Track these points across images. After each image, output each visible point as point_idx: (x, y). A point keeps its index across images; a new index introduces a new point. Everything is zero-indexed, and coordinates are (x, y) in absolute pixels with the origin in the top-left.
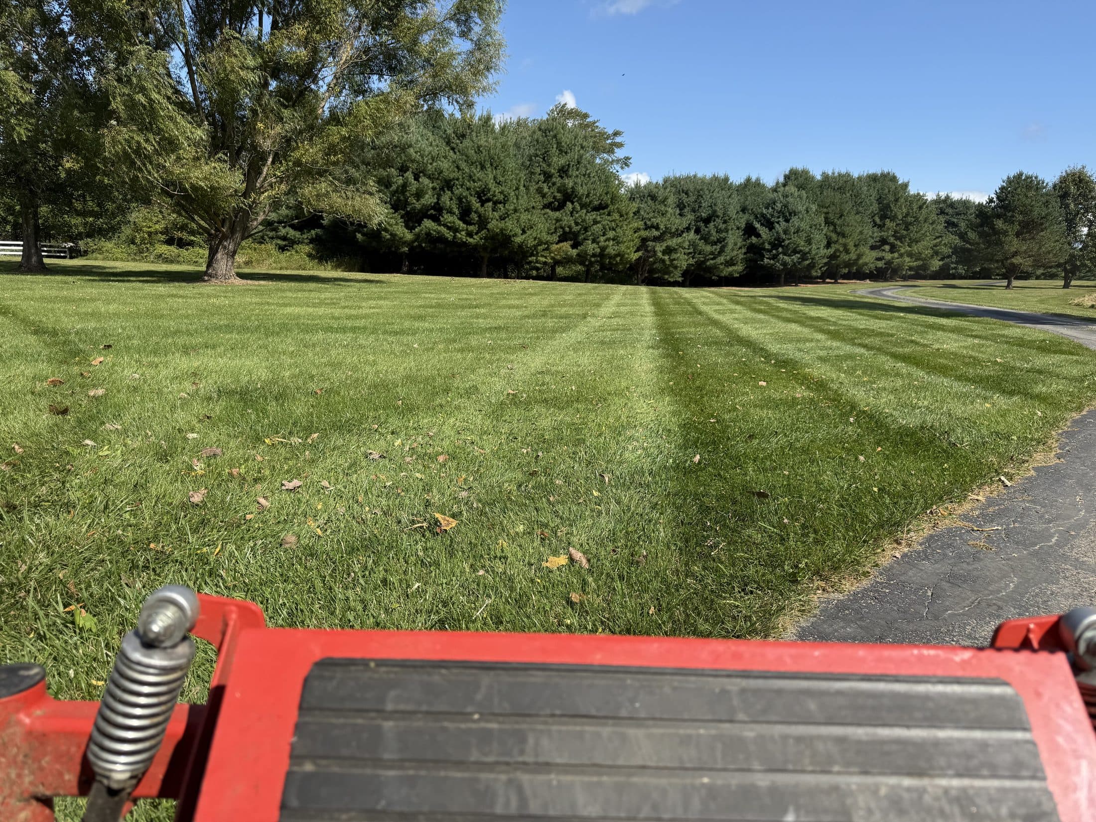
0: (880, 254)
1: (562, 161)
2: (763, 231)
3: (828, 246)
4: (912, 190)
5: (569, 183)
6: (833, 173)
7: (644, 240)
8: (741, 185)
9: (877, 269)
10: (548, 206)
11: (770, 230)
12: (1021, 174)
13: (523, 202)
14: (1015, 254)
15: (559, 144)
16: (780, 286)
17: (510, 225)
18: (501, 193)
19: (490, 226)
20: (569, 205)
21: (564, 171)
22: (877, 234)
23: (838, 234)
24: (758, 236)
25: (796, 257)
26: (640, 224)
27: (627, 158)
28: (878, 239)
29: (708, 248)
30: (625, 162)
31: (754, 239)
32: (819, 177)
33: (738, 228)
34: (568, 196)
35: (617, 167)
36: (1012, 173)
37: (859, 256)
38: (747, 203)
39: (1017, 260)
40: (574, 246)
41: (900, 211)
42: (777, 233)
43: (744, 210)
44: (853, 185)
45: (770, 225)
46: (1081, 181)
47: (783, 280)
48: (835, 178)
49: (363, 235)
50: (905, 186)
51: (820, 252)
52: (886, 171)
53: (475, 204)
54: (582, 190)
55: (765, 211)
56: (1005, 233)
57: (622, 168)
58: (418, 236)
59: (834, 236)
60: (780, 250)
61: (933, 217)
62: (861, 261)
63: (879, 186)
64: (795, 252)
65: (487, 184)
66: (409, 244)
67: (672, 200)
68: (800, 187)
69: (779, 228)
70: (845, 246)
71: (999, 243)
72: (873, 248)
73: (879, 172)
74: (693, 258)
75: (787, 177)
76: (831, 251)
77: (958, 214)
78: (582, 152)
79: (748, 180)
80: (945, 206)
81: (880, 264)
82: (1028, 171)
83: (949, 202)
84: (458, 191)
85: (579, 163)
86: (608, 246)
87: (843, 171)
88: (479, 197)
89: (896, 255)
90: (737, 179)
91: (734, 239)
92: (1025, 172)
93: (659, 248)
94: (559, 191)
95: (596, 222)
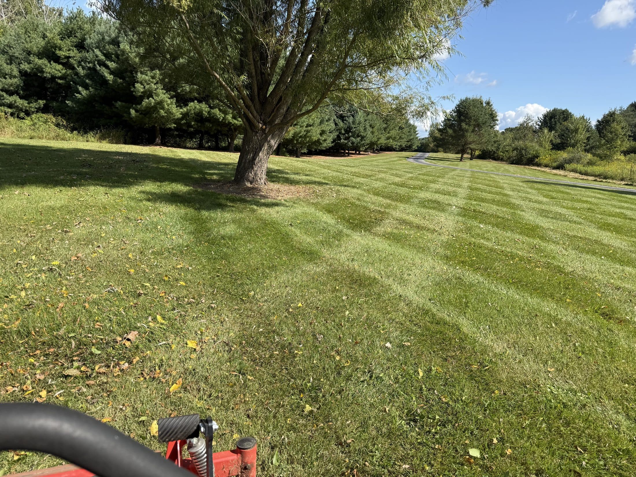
25: (359, 139)
49: (137, 111)
56: (467, 131)
58: (185, 115)
60: (350, 134)
66: (177, 121)
71: (463, 136)
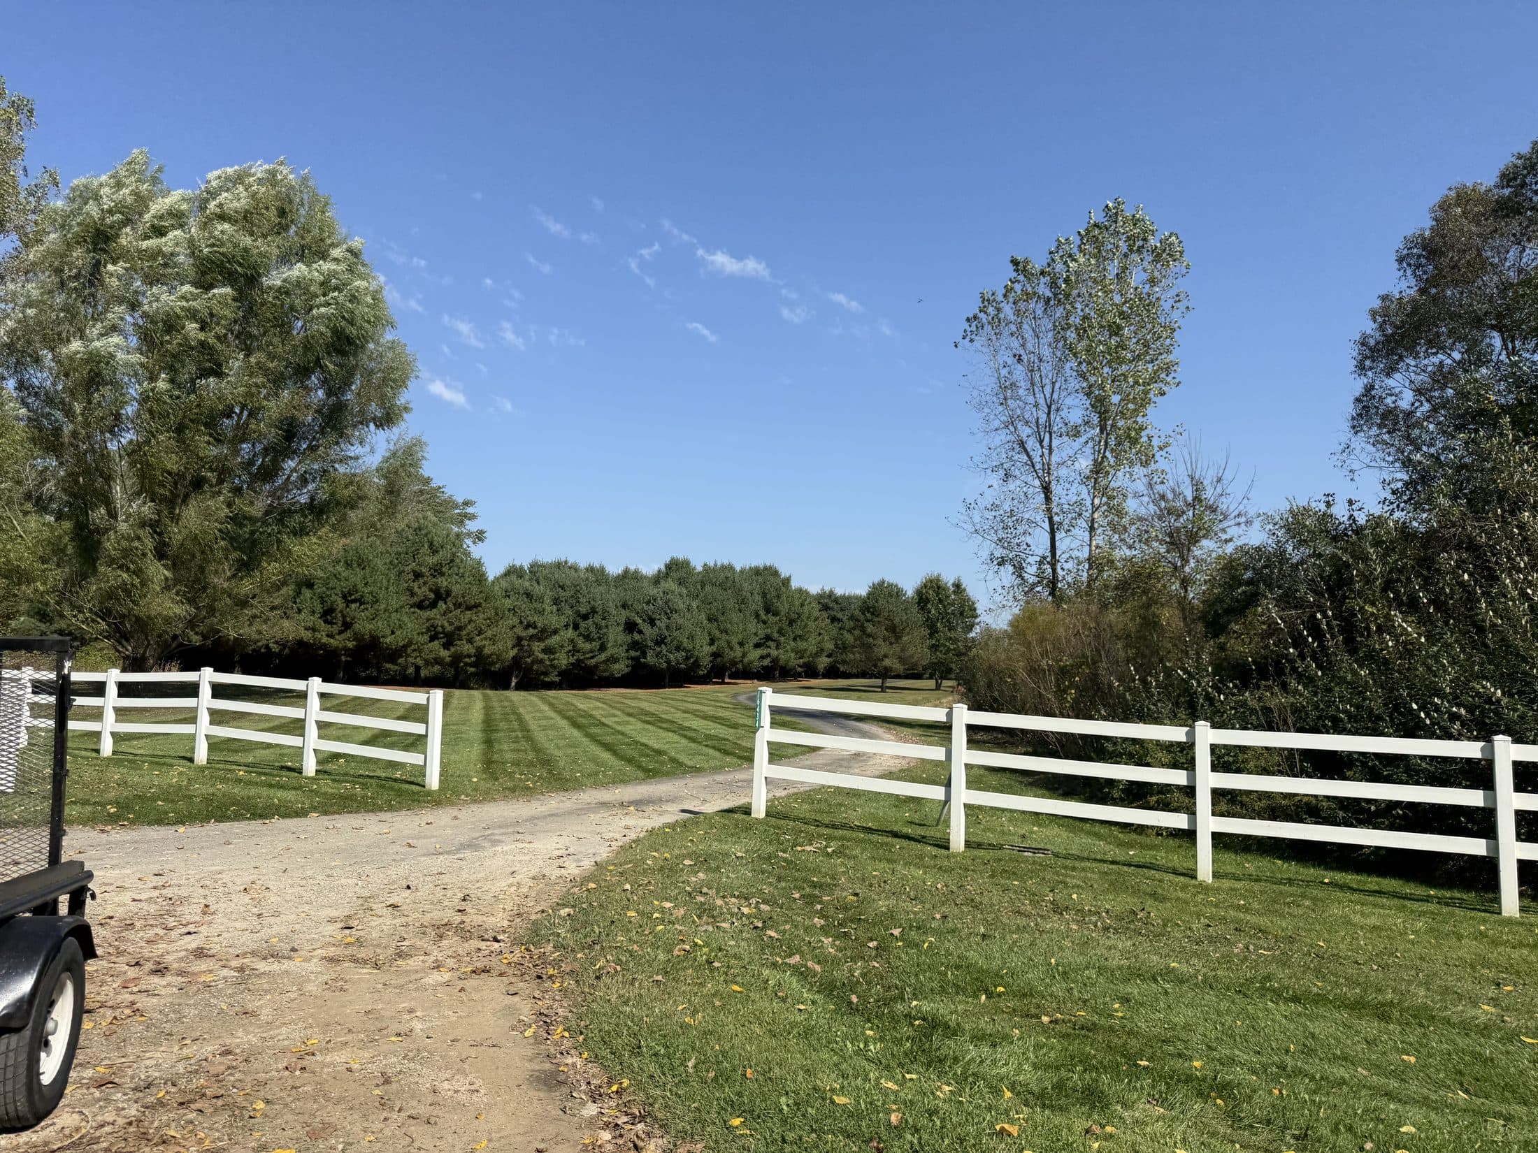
0: (765, 652)
1: (432, 560)
2: (645, 627)
3: (712, 642)
4: (794, 584)
5: (443, 582)
6: (716, 565)
7: (520, 639)
8: (619, 575)
9: (764, 668)
10: (420, 606)
11: (652, 626)
12: (883, 582)
13: (394, 603)
14: (885, 656)
15: (431, 544)
16: (664, 687)
17: (380, 626)
18: (371, 593)
19: (357, 626)
20: (442, 605)
21: (437, 571)
22: (762, 632)
23: (722, 632)
24: (640, 632)
25: (680, 655)
26: (515, 621)
27: (482, 532)
28: (762, 636)
29: (587, 646)
30: (479, 536)
31: (636, 636)
32: (699, 568)
33: (618, 624)
34: (440, 595)
35: (468, 541)
36: (877, 580)
37: (744, 655)
38: (628, 598)
39: (887, 662)
40: (446, 646)
41: (783, 608)
42: (660, 629)
43: (624, 606)
44: (734, 582)
45: (652, 622)
46: (939, 587)
47: (667, 680)
48: (714, 570)
50: (788, 580)
51: (704, 651)
52: (768, 564)
53: (340, 604)
54: (456, 589)
55: (646, 607)
57: (474, 543)
59: (717, 633)
60: (663, 647)
61: (816, 613)
62: (746, 660)
63: (760, 579)
64: (678, 649)
65: (356, 585)
67: (549, 595)
68: (681, 582)
69: (662, 624)
70: (728, 643)
71: (872, 646)
72: (757, 646)
73: (761, 566)
74: (573, 656)
75: (669, 567)
76: (714, 648)
77: (842, 610)
78: (454, 549)
79: (626, 571)
80: (828, 602)
81: (766, 662)
82: (890, 579)
83: (833, 598)
84: (319, 589)
85: (452, 561)
86: (484, 646)
87: (726, 562)
88: (344, 597)
89: (781, 651)
90: (614, 569)
91: (616, 637)
92: (887, 580)
93: (537, 647)
94: (431, 590)
95: (470, 621)
